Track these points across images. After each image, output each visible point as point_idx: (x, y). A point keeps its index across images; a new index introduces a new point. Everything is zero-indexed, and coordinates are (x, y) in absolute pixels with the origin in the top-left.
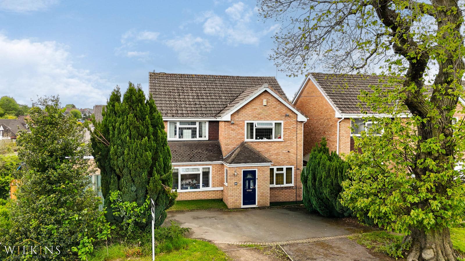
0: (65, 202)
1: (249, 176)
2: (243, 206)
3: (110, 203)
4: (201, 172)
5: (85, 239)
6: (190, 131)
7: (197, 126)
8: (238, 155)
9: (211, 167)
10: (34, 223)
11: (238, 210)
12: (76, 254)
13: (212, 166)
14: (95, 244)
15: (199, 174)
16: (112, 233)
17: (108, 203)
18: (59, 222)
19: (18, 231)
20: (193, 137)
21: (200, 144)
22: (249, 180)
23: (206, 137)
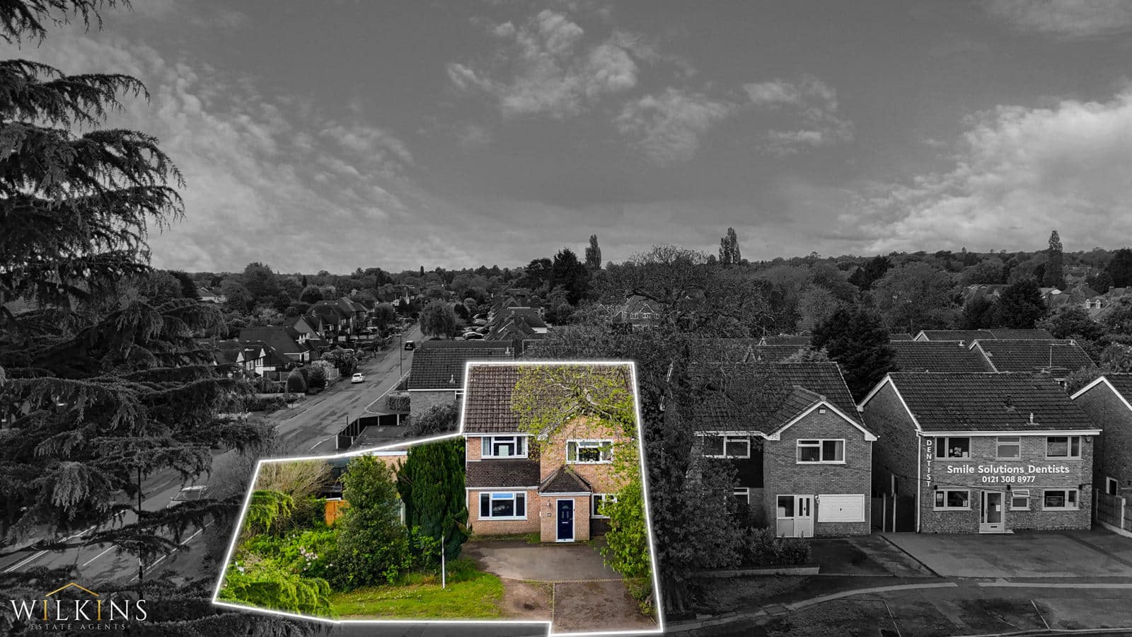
0: (377, 535)
1: (565, 507)
2: (558, 541)
3: (412, 536)
4: (514, 498)
5: (392, 566)
6: (507, 447)
7: (515, 441)
8: (553, 481)
9: (525, 493)
10: (356, 552)
11: (551, 544)
12: (385, 577)
13: (527, 492)
14: (400, 571)
15: (512, 501)
16: (412, 563)
17: (411, 536)
18: (372, 552)
19: (343, 556)
20: (510, 454)
21: (518, 463)
22: (565, 510)
23: (525, 455)
